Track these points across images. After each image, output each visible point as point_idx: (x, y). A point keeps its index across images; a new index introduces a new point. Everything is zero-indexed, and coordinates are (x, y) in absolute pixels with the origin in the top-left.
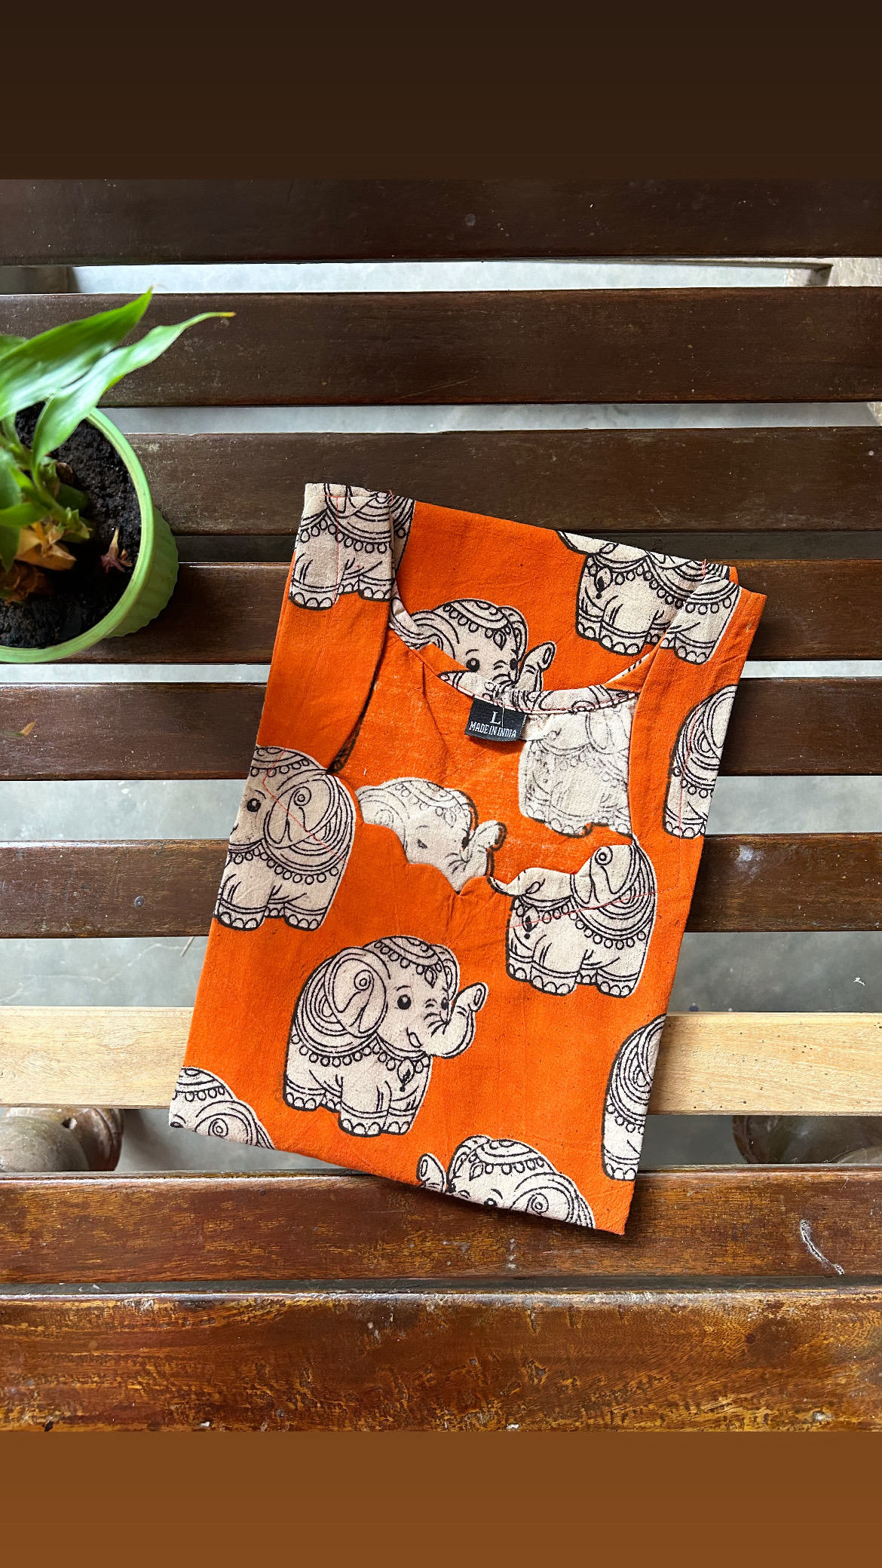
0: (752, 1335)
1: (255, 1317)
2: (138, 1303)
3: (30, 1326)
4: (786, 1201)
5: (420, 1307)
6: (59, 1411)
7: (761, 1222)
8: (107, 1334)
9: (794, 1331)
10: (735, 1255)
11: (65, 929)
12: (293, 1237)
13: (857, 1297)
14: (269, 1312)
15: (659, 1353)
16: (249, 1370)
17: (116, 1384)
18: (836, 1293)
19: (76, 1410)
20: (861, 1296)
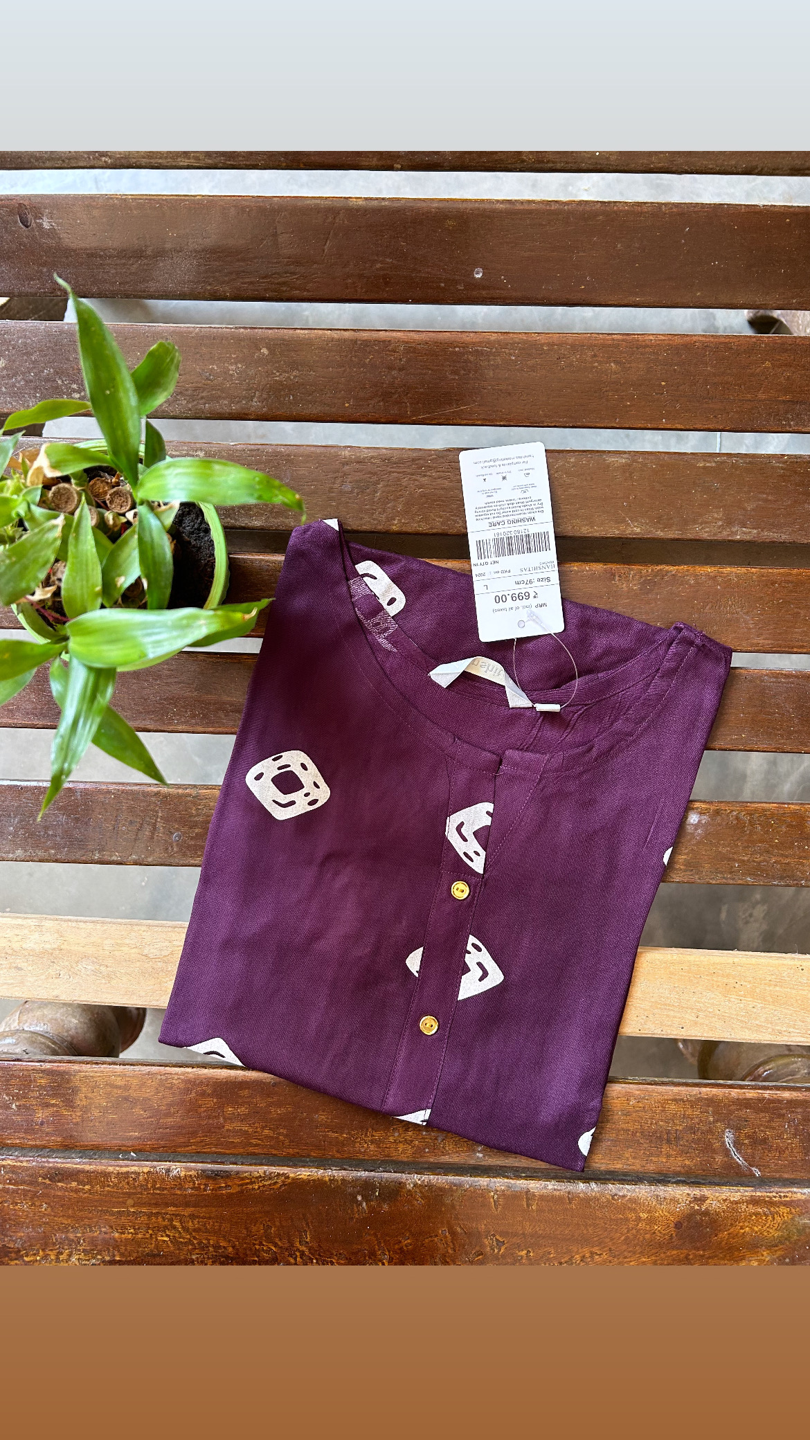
0: (679, 1222)
1: (264, 1186)
2: (168, 1171)
3: (78, 1185)
4: (714, 1113)
5: (401, 1185)
6: (101, 1255)
7: (691, 1129)
8: (142, 1194)
9: (715, 1221)
10: (668, 1156)
11: (114, 858)
12: (297, 1123)
13: (771, 1195)
14: (276, 1183)
15: (600, 1233)
16: (258, 1229)
17: (148, 1236)
18: (752, 1191)
19: (114, 1256)
20: (774, 1194)
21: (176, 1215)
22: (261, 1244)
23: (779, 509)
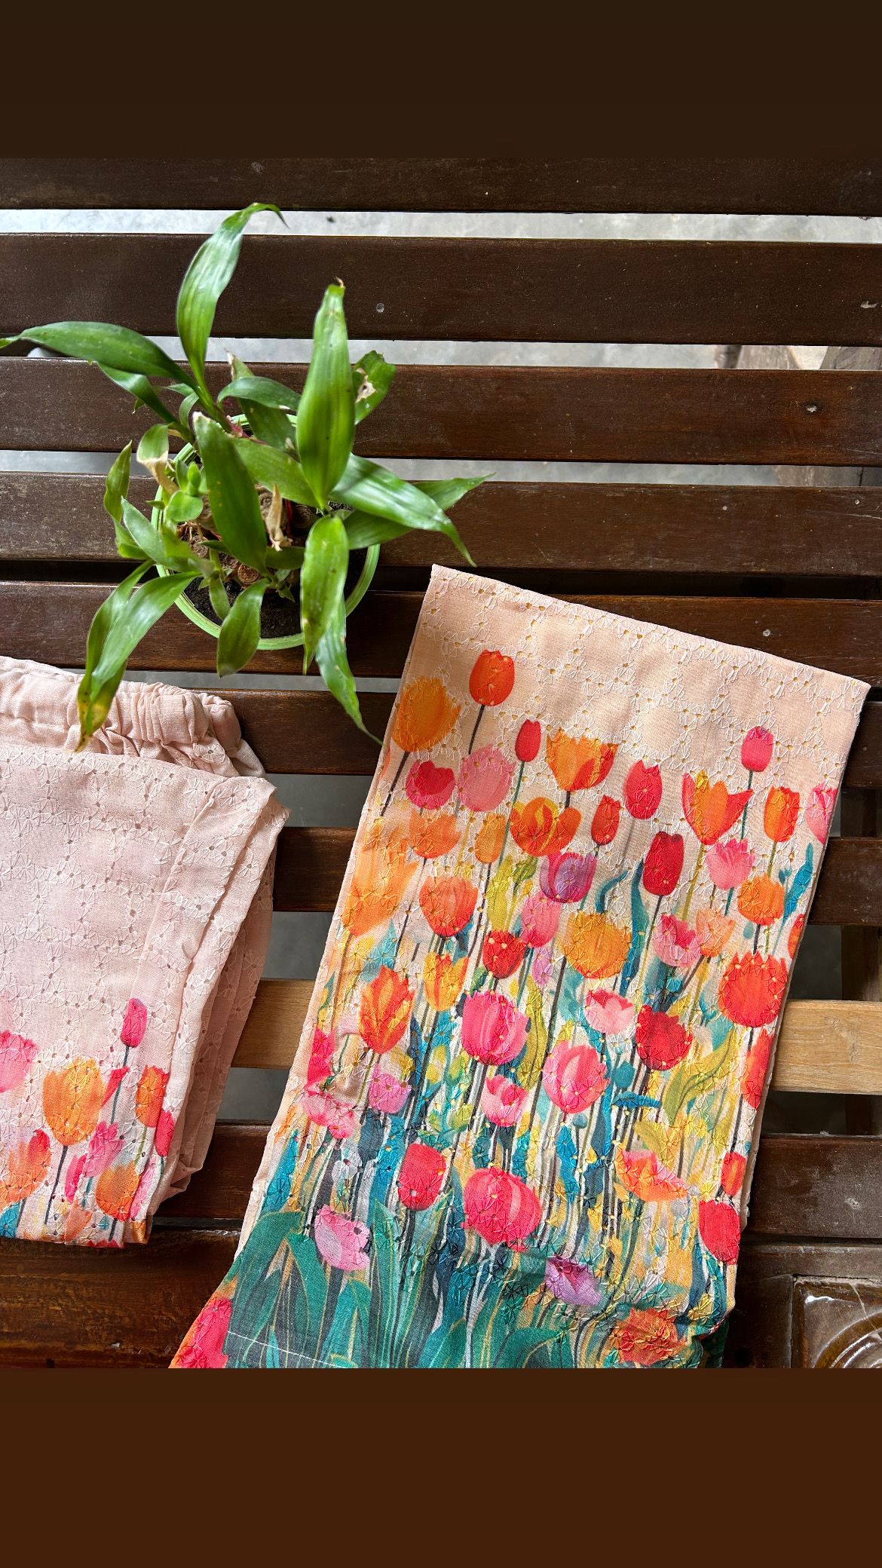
21: (69, 1282)
22: (160, 1313)
23: (690, 538)
